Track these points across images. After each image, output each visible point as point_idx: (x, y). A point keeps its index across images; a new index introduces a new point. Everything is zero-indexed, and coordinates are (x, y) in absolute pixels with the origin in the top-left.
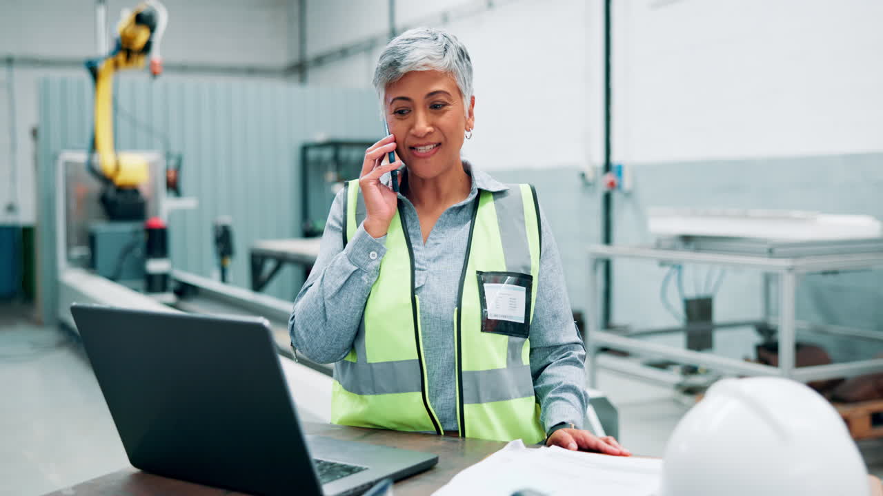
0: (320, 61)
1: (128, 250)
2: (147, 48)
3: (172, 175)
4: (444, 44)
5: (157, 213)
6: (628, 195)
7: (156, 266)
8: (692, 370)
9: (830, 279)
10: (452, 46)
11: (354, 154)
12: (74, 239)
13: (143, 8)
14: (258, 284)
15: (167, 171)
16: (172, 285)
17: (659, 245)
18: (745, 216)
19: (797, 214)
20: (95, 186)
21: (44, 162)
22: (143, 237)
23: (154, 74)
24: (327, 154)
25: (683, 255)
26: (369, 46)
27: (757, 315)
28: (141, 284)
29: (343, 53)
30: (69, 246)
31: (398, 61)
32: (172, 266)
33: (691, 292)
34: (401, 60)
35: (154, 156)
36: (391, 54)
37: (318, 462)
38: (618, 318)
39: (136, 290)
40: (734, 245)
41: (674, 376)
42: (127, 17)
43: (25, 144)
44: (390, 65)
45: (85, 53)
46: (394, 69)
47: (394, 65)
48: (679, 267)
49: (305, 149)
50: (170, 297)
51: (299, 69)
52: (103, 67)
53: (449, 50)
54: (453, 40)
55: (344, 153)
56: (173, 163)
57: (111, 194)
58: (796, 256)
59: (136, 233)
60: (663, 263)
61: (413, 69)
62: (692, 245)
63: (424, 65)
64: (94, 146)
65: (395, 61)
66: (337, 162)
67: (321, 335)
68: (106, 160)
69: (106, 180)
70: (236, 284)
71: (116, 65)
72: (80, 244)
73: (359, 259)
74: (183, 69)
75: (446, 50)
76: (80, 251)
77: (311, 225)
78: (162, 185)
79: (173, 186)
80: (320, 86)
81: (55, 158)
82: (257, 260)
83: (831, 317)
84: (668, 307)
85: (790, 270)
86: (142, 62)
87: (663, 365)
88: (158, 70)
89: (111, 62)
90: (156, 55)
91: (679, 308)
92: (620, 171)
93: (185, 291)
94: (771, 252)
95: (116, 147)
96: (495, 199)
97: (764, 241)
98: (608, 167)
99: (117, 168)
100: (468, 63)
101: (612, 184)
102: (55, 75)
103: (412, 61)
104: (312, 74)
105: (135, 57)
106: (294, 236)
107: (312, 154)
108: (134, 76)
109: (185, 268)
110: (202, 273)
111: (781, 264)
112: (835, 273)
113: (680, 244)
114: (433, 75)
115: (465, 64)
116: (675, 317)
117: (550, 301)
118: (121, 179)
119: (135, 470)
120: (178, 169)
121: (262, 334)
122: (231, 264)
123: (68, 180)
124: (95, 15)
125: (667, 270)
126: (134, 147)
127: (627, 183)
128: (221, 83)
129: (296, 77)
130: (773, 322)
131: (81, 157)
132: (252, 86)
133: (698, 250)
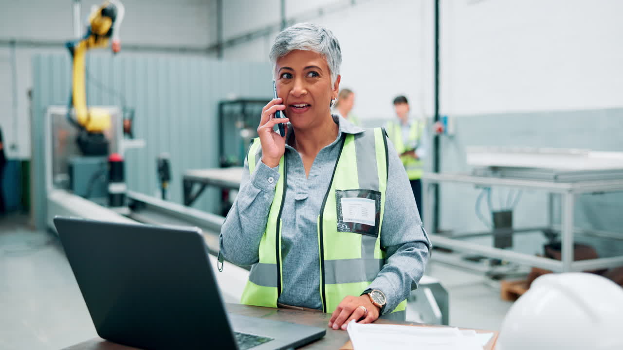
0: (232, 43)
1: (96, 176)
2: (109, 33)
3: (127, 123)
4: (322, 35)
5: (116, 150)
6: (451, 138)
7: (116, 188)
8: (497, 262)
9: (598, 198)
10: (327, 37)
11: (256, 108)
12: (58, 169)
13: (106, 5)
14: (188, 201)
15: (124, 120)
16: (127, 202)
17: (475, 173)
18: (537, 153)
19: (574, 151)
20: (73, 132)
21: (36, 115)
22: (106, 168)
23: (115, 52)
24: (237, 108)
25: (492, 180)
26: (266, 32)
27: (544, 223)
28: (105, 200)
29: (249, 37)
30: (54, 173)
31: (287, 42)
32: (128, 188)
33: (498, 207)
34: (289, 41)
35: (115, 110)
36: (282, 37)
37: (238, 334)
38: (444, 225)
39: (101, 205)
40: (530, 173)
41: (485, 267)
42: (95, 11)
43: (24, 102)
44: (282, 44)
45: (65, 37)
46: (284, 47)
47: (284, 44)
48: (488, 189)
49: (221, 105)
50: (126, 210)
51: (217, 49)
52: (79, 47)
53: (324, 39)
54: (329, 33)
55: (249, 108)
56: (127, 115)
57: (84, 137)
58: (574, 181)
59: (101, 164)
60: (477, 186)
61: (296, 48)
62: (499, 174)
63: (305, 47)
64: (71, 103)
65: (285, 41)
66: (244, 114)
67: (238, 239)
68: (80, 112)
69: (81, 127)
70: (173, 200)
71: (88, 45)
72: (62, 172)
73: (261, 184)
74: (135, 48)
75: (322, 39)
76: (62, 178)
77: (226, 159)
78: (120, 131)
79: (128, 131)
80: (232, 60)
81: (44, 111)
82: (188, 184)
83: (597, 225)
84: (481, 218)
85: (570, 191)
86: (106, 43)
87: (477, 259)
88: (117, 49)
89: (84, 43)
90: (116, 38)
91: (489, 218)
92: (445, 120)
93: (136, 206)
94: (556, 179)
95: (88, 103)
96: (355, 139)
97: (550, 171)
98: (437, 118)
99: (89, 119)
100: (338, 51)
101: (440, 130)
102: (45, 53)
103: (296, 42)
104: (226, 52)
105: (101, 40)
106: (213, 167)
107: (227, 109)
108: (100, 54)
109: (136, 189)
110: (148, 193)
111: (563, 187)
112: (602, 193)
113: (490, 172)
114: (311, 55)
115: (335, 51)
116: (485, 224)
117: (397, 210)
118: (91, 126)
119: (102, 340)
120: (131, 119)
121: (196, 239)
122: (169, 186)
123: (54, 127)
124: (73, 11)
125: (480, 191)
126: (100, 103)
127: (451, 129)
128: (162, 58)
129: (215, 54)
130: (556, 228)
131: (62, 111)
132: (184, 61)
133: (503, 176)
